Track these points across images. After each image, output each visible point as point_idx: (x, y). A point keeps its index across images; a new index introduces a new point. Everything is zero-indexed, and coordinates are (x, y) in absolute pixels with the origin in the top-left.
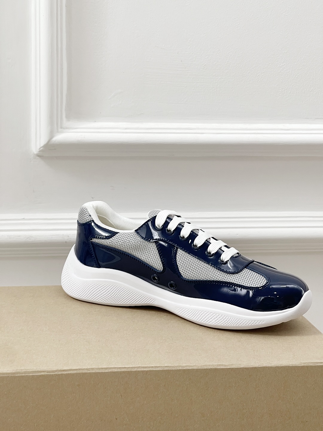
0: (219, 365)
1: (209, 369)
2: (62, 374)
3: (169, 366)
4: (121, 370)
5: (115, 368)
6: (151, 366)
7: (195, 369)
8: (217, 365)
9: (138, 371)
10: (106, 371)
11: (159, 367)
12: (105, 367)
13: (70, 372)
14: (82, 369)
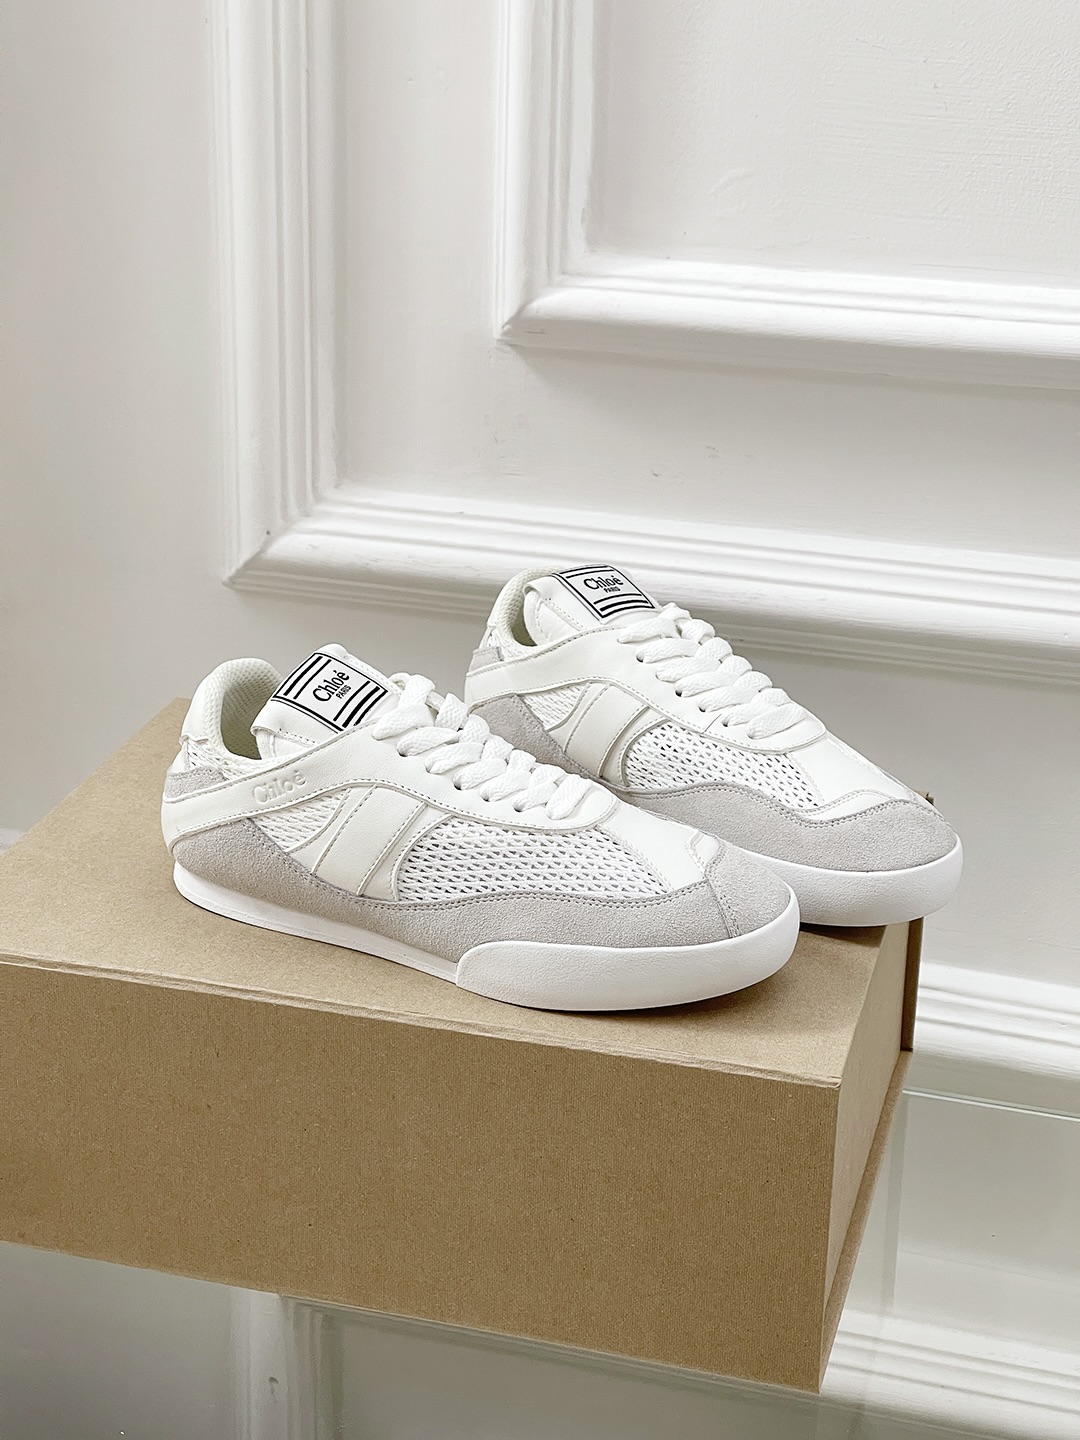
0: (468, 1025)
1: (440, 1032)
2: (71, 974)
3: (334, 1004)
4: (213, 992)
5: (200, 983)
6: (289, 995)
7: (400, 1024)
8: (461, 1024)
9: (256, 1002)
10: (176, 987)
11: (310, 1000)
12: (177, 977)
13: (91, 974)
14: (121, 972)
